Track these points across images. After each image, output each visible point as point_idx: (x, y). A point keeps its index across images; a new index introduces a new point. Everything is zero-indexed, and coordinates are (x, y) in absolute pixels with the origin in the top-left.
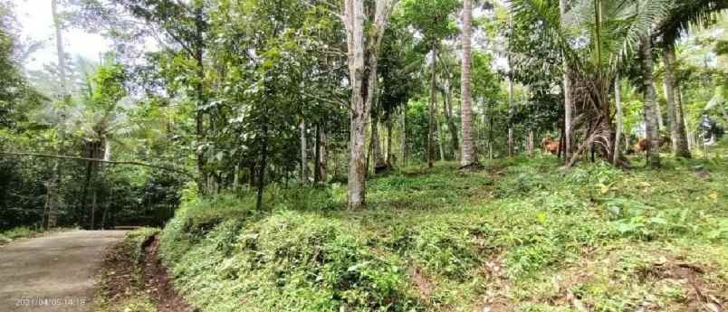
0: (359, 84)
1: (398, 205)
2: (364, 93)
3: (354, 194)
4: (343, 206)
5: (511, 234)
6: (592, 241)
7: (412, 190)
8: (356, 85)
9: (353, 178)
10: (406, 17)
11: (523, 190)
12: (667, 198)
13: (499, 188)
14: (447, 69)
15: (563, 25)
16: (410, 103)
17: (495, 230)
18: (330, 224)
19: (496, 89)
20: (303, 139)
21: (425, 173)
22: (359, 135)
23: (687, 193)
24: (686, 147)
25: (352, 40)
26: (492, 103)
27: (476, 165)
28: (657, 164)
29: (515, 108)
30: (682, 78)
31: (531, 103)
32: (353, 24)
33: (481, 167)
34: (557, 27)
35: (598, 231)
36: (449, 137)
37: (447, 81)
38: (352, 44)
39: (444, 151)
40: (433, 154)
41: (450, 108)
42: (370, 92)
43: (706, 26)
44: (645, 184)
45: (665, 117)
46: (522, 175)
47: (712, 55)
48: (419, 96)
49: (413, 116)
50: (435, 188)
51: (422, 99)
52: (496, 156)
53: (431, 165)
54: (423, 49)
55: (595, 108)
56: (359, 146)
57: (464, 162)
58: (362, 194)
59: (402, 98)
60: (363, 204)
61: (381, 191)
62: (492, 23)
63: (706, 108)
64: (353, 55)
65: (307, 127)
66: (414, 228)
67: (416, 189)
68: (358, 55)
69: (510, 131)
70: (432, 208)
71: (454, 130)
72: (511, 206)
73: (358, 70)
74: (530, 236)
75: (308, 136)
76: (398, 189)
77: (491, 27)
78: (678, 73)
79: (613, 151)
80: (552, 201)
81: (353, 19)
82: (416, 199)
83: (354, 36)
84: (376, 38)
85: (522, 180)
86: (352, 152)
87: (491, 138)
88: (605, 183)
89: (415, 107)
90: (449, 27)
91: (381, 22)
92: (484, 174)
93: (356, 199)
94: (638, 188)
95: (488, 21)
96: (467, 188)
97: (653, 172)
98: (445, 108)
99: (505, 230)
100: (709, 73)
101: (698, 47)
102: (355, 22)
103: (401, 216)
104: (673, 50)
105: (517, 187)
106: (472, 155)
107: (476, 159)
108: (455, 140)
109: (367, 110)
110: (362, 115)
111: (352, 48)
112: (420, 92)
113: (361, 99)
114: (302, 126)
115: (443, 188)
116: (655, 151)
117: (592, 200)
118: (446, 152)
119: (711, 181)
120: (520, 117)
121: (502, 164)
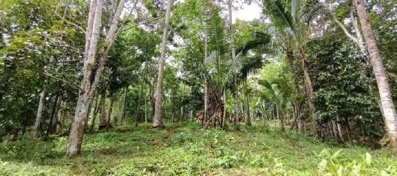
0: (89, 73)
1: (105, 152)
2: (92, 79)
3: (72, 147)
4: (61, 155)
5: (169, 169)
6: (208, 170)
7: (120, 142)
8: (87, 74)
9: (74, 134)
10: (131, 41)
11: (182, 142)
12: (239, 145)
13: (170, 141)
14: (153, 72)
15: (205, 61)
16: (130, 87)
17: (162, 167)
18: (41, 171)
19: (178, 87)
20: (41, 104)
21: (132, 130)
22: (83, 106)
23: (246, 142)
24: (249, 121)
25: (89, 45)
26: (174, 93)
27: (161, 127)
28: (238, 129)
29: (184, 97)
30: (248, 92)
31: (192, 95)
32: (91, 37)
33: (164, 128)
34: (202, 62)
35: (210, 164)
36: (151, 109)
37: (153, 78)
38: (89, 48)
39: (147, 117)
40: (140, 119)
41: (153, 94)
42: (97, 79)
43: (254, 73)
44: (233, 138)
45: (243, 107)
46: (182, 133)
47: (257, 84)
48: (135, 85)
49: (131, 95)
50: (134, 140)
51: (138, 86)
52: (175, 121)
53: (137, 125)
54: (141, 59)
55: (216, 102)
56: (82, 113)
57: (155, 125)
58: (79, 146)
59: (125, 84)
60: (79, 153)
61: (98, 143)
62: (178, 54)
63: (256, 105)
64: (88, 55)
65: (46, 95)
66: (111, 169)
67: (123, 140)
68: (92, 55)
69: (182, 108)
70: (128, 153)
71: (153, 106)
72: (171, 152)
73: (89, 64)
74: (180, 169)
75: (45, 102)
76: (110, 141)
77: (177, 56)
78: (247, 89)
79: (222, 122)
80: (194, 147)
81: (91, 34)
82: (121, 147)
83: (91, 43)
84: (106, 48)
85: (182, 136)
86: (76, 116)
87: (173, 111)
88: (217, 138)
89: (133, 90)
90: (156, 51)
91: (110, 40)
92: (165, 132)
93: (73, 149)
94: (230, 140)
95: (176, 52)
96: (153, 140)
97: (237, 132)
98: (150, 93)
99: (167, 166)
100: (256, 91)
101: (253, 81)
102: (93, 36)
103: (105, 161)
104: (246, 80)
105: (179, 140)
106: (160, 121)
107: (162, 123)
108: (154, 110)
109: (92, 90)
110: (88, 93)
111: (88, 50)
112: (137, 83)
113: (89, 83)
114: (42, 95)
115: (139, 140)
116: (238, 123)
117: (212, 147)
118: (149, 118)
119: (255, 137)
120: (186, 102)
121: (176, 126)
